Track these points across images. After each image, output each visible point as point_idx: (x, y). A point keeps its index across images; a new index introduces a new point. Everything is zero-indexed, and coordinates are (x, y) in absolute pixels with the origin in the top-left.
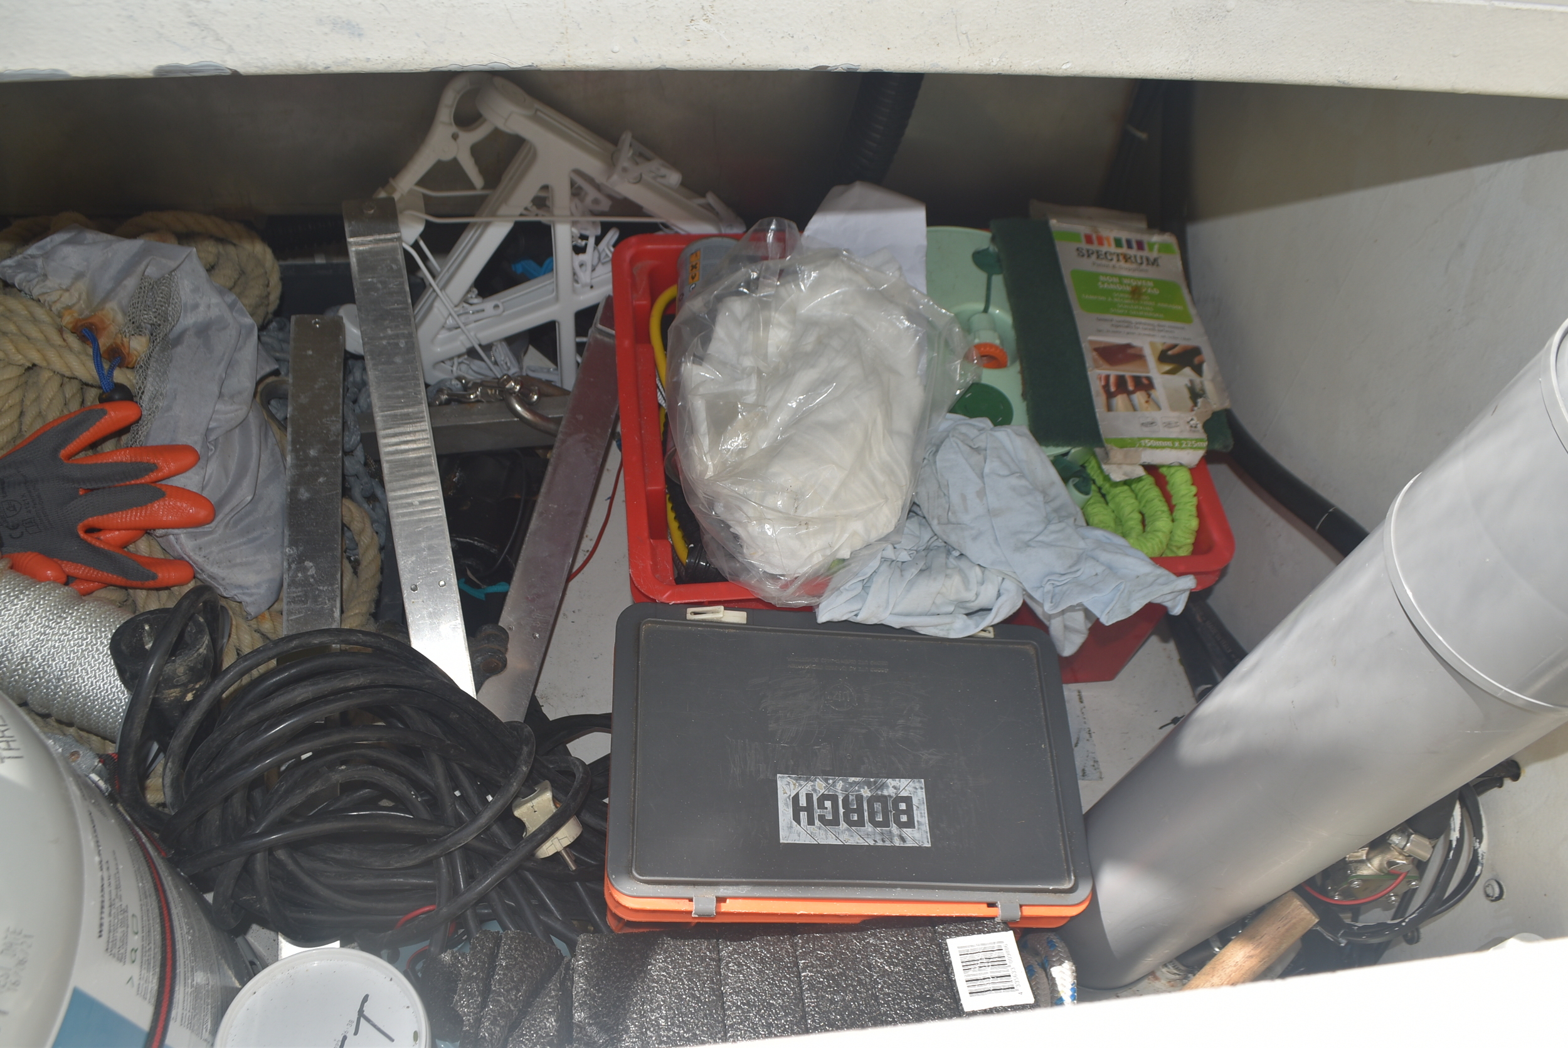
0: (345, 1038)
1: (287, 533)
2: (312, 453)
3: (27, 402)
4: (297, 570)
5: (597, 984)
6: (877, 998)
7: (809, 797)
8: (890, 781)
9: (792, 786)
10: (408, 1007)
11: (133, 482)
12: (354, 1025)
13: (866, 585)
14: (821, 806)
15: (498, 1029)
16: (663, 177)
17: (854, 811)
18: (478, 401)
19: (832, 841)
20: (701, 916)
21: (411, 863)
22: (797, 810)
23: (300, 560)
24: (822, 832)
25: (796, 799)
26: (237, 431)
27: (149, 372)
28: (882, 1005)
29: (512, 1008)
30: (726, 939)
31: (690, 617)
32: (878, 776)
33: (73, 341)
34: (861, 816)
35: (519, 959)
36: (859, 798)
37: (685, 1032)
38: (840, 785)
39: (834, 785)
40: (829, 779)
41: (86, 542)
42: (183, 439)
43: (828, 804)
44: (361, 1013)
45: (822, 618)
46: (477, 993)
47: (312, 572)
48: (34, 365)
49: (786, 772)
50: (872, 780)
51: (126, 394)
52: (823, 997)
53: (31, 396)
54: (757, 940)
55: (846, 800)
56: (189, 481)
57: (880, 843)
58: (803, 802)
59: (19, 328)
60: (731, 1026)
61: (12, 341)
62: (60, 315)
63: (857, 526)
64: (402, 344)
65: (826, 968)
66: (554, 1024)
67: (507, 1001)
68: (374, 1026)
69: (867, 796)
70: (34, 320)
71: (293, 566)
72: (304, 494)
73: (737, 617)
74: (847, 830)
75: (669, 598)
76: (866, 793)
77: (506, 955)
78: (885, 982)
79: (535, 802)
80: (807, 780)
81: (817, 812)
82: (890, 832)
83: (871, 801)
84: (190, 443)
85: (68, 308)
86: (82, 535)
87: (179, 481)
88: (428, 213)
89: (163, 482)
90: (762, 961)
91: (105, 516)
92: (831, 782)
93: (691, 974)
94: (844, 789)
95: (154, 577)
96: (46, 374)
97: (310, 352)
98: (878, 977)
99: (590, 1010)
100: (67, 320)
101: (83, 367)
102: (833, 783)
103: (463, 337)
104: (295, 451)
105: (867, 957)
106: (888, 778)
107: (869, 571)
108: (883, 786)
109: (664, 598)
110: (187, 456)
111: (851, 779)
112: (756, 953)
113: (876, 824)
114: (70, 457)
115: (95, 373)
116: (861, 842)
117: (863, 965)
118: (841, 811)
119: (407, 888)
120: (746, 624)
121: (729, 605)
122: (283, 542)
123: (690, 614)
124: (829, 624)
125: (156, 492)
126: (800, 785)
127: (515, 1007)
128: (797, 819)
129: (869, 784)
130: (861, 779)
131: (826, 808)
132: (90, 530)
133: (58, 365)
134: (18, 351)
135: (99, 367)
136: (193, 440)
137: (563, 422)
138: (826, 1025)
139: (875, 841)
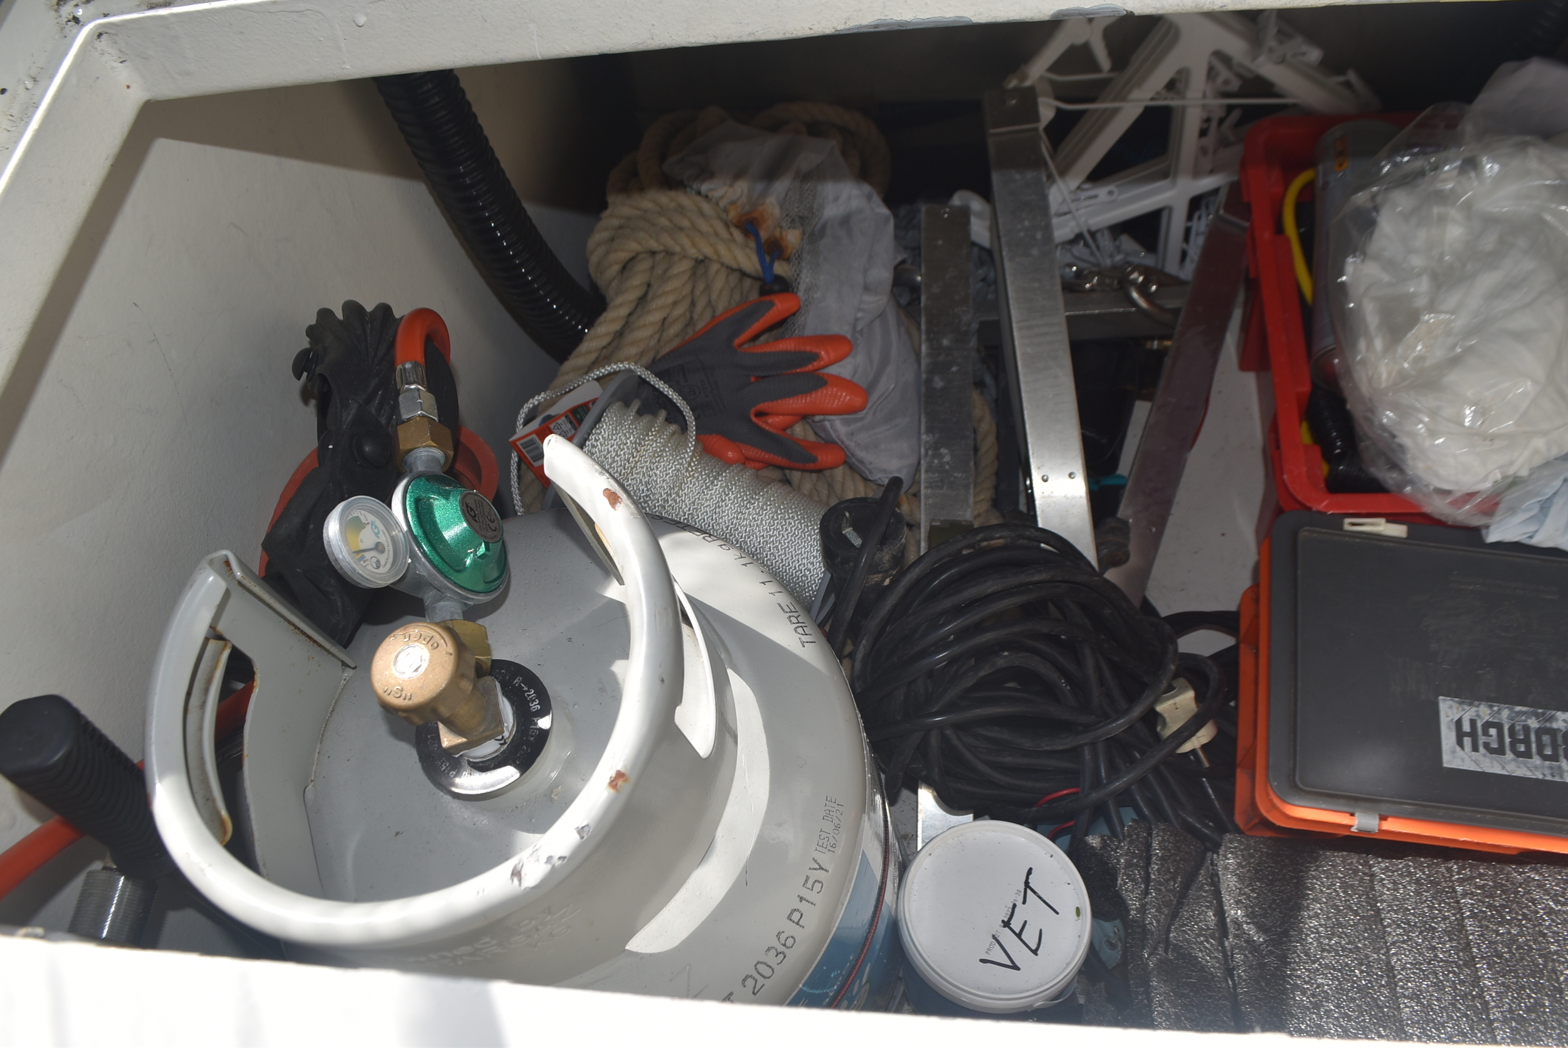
0: (1014, 906)
1: (923, 420)
2: (946, 342)
3: (697, 293)
4: (934, 456)
5: (1250, 885)
6: (1544, 935)
7: (1473, 722)
8: (1559, 714)
9: (1455, 710)
10: (1069, 884)
11: (798, 370)
12: (1022, 894)
13: (1545, 507)
14: (1486, 733)
15: (1163, 917)
16: (1304, 54)
17: (1521, 741)
18: (1092, 290)
19: (1497, 770)
20: (1360, 831)
21: (1061, 748)
22: (1460, 736)
23: (936, 447)
24: (1487, 760)
25: (1459, 723)
26: (877, 320)
27: (804, 264)
28: (1552, 943)
29: (1172, 898)
30: (1377, 855)
31: (1347, 527)
32: (1546, 707)
33: (738, 235)
34: (1528, 747)
35: (1172, 851)
36: (1526, 729)
37: (1347, 944)
38: (1505, 713)
39: (1499, 712)
40: (1495, 706)
41: (756, 425)
42: (835, 329)
43: (1493, 731)
44: (1027, 884)
45: (1493, 537)
46: (1140, 880)
47: (947, 458)
48: (706, 257)
49: (1449, 694)
50: (1540, 711)
51: (785, 286)
52: (1487, 927)
53: (701, 286)
54: (1409, 860)
55: (1512, 729)
56: (843, 369)
57: (1549, 778)
58: (1466, 727)
59: (693, 224)
60: (1394, 943)
61: (688, 236)
62: (726, 210)
63: (1539, 443)
64: (1039, 236)
65: (1487, 897)
66: (1213, 918)
67: (1167, 891)
68: (1040, 898)
69: (1534, 728)
70: (702, 214)
71: (930, 452)
72: (938, 383)
73: (1398, 530)
74: (1514, 760)
75: (1327, 506)
76: (1533, 723)
77: (1160, 846)
78: (1553, 920)
79: (1178, 699)
80: (1471, 704)
81: (1482, 739)
82: (1560, 767)
83: (1539, 732)
84: (842, 333)
85: (733, 203)
86: (754, 419)
87: (833, 370)
88: (1058, 98)
89: (821, 371)
90: (1418, 882)
91: (775, 403)
92: (1495, 709)
93: (1345, 886)
94: (1510, 718)
95: (814, 460)
96: (715, 267)
97: (940, 242)
98: (1544, 914)
99: (1247, 909)
100: (733, 214)
101: (747, 259)
102: (1499, 710)
103: (1073, 223)
104: (929, 340)
105: (1529, 892)
106: (1559, 711)
107: (1549, 492)
108: (1551, 719)
109: (1321, 507)
110: (841, 344)
111: (1518, 708)
112: (1410, 874)
113: (1545, 758)
114: (741, 345)
115: (758, 266)
116: (1529, 775)
117: (1526, 900)
118: (1507, 740)
119: (1050, 769)
120: (1406, 538)
121: (1392, 518)
122: (920, 428)
123: (1348, 524)
124: (1499, 545)
125: (819, 381)
126: (1463, 710)
127: (1174, 897)
128: (1460, 743)
129: (1537, 716)
130: (1529, 708)
131: (1491, 736)
132: (760, 414)
133: (727, 258)
134: (694, 245)
135: (762, 260)
136: (845, 330)
137: (1182, 314)
138: (1494, 956)
139: (1544, 775)
